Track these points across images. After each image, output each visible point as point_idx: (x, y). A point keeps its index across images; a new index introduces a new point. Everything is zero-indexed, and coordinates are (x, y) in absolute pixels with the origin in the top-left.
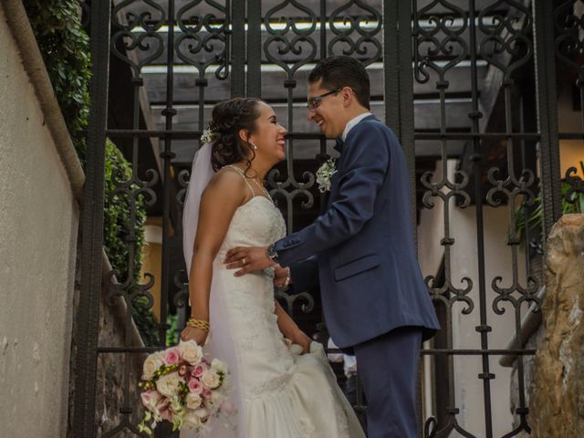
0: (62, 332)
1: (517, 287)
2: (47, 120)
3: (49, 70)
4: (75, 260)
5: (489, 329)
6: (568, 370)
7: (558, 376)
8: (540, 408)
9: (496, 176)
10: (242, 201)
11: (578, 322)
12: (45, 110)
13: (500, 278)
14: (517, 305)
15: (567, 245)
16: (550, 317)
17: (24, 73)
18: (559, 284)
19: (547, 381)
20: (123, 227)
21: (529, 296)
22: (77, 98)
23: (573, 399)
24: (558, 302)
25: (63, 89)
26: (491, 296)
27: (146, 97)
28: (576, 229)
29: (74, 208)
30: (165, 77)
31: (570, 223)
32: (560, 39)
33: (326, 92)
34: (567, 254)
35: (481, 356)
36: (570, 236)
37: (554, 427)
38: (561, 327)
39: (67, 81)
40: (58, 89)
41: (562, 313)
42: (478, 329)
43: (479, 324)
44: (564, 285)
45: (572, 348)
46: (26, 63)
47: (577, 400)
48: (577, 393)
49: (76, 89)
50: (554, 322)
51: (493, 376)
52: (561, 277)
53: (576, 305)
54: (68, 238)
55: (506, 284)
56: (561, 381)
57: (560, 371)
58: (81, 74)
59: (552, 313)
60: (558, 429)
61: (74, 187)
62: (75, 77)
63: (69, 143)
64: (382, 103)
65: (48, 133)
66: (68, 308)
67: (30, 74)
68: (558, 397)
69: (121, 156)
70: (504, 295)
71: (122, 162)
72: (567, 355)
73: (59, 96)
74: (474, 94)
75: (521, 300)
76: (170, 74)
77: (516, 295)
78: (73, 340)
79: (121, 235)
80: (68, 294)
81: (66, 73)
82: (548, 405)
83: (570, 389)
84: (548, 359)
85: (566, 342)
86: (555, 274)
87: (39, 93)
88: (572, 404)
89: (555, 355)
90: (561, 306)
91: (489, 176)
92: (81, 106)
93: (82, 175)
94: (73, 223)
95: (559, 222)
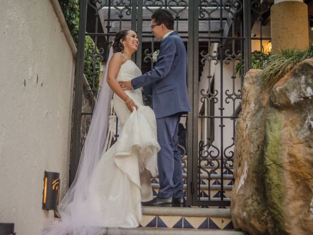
0: (69, 107)
1: (234, 94)
2: (63, 30)
3: (63, 12)
4: (73, 80)
5: (224, 109)
6: (248, 126)
7: (245, 128)
8: (238, 139)
9: (228, 53)
10: (123, 63)
11: (253, 109)
12: (62, 27)
13: (228, 90)
14: (234, 100)
15: (251, 80)
16: (243, 107)
17: (55, 14)
18: (247, 95)
19: (241, 130)
20: (93, 67)
21: (238, 97)
22: (74, 22)
23: (250, 136)
24: (247, 101)
25: (69, 19)
26: (225, 96)
27: (103, 17)
28: (254, 75)
29: (73, 61)
30: (108, 10)
31: (252, 73)
32: (253, 2)
33: (155, 24)
34: (250, 84)
35: (220, 119)
36: (252, 77)
37: (243, 146)
38: (247, 110)
39: (70, 16)
40: (67, 19)
41: (248, 105)
42: (219, 109)
43: (220, 107)
44: (249, 95)
45: (250, 118)
46: (55, 10)
47: (251, 137)
48: (251, 134)
49: (73, 19)
50: (245, 108)
51: (224, 126)
52: (248, 91)
53: (253, 103)
54: (71, 73)
55: (230, 93)
56: (246, 130)
57: (246, 126)
58: (75, 14)
59: (244, 105)
60: (244, 146)
61: (73, 54)
62: (73, 14)
63: (71, 38)
64: (187, 21)
65: (64, 35)
66: (71, 98)
67: (56, 14)
68: (245, 135)
69: (92, 41)
70: (229, 97)
71: (92, 43)
72: (249, 120)
73: (67, 22)
74: (221, 19)
75: (235, 99)
76: (109, 9)
77: (234, 97)
78: (73, 109)
79: (92, 70)
80: (71, 93)
81: (70, 13)
82: (241, 138)
83: (249, 132)
84: (242, 122)
85: (248, 116)
86: (246, 91)
87: (59, 21)
88: (249, 138)
89: (244, 120)
90: (248, 102)
91: (226, 53)
92: (76, 25)
93: (76, 50)
94: (73, 67)
95: (248, 72)
